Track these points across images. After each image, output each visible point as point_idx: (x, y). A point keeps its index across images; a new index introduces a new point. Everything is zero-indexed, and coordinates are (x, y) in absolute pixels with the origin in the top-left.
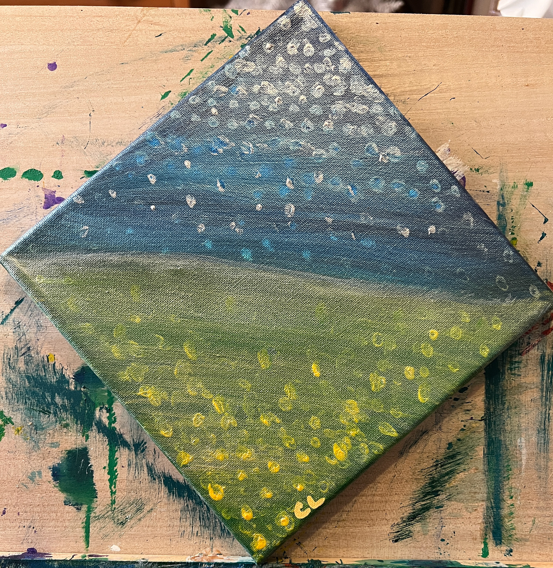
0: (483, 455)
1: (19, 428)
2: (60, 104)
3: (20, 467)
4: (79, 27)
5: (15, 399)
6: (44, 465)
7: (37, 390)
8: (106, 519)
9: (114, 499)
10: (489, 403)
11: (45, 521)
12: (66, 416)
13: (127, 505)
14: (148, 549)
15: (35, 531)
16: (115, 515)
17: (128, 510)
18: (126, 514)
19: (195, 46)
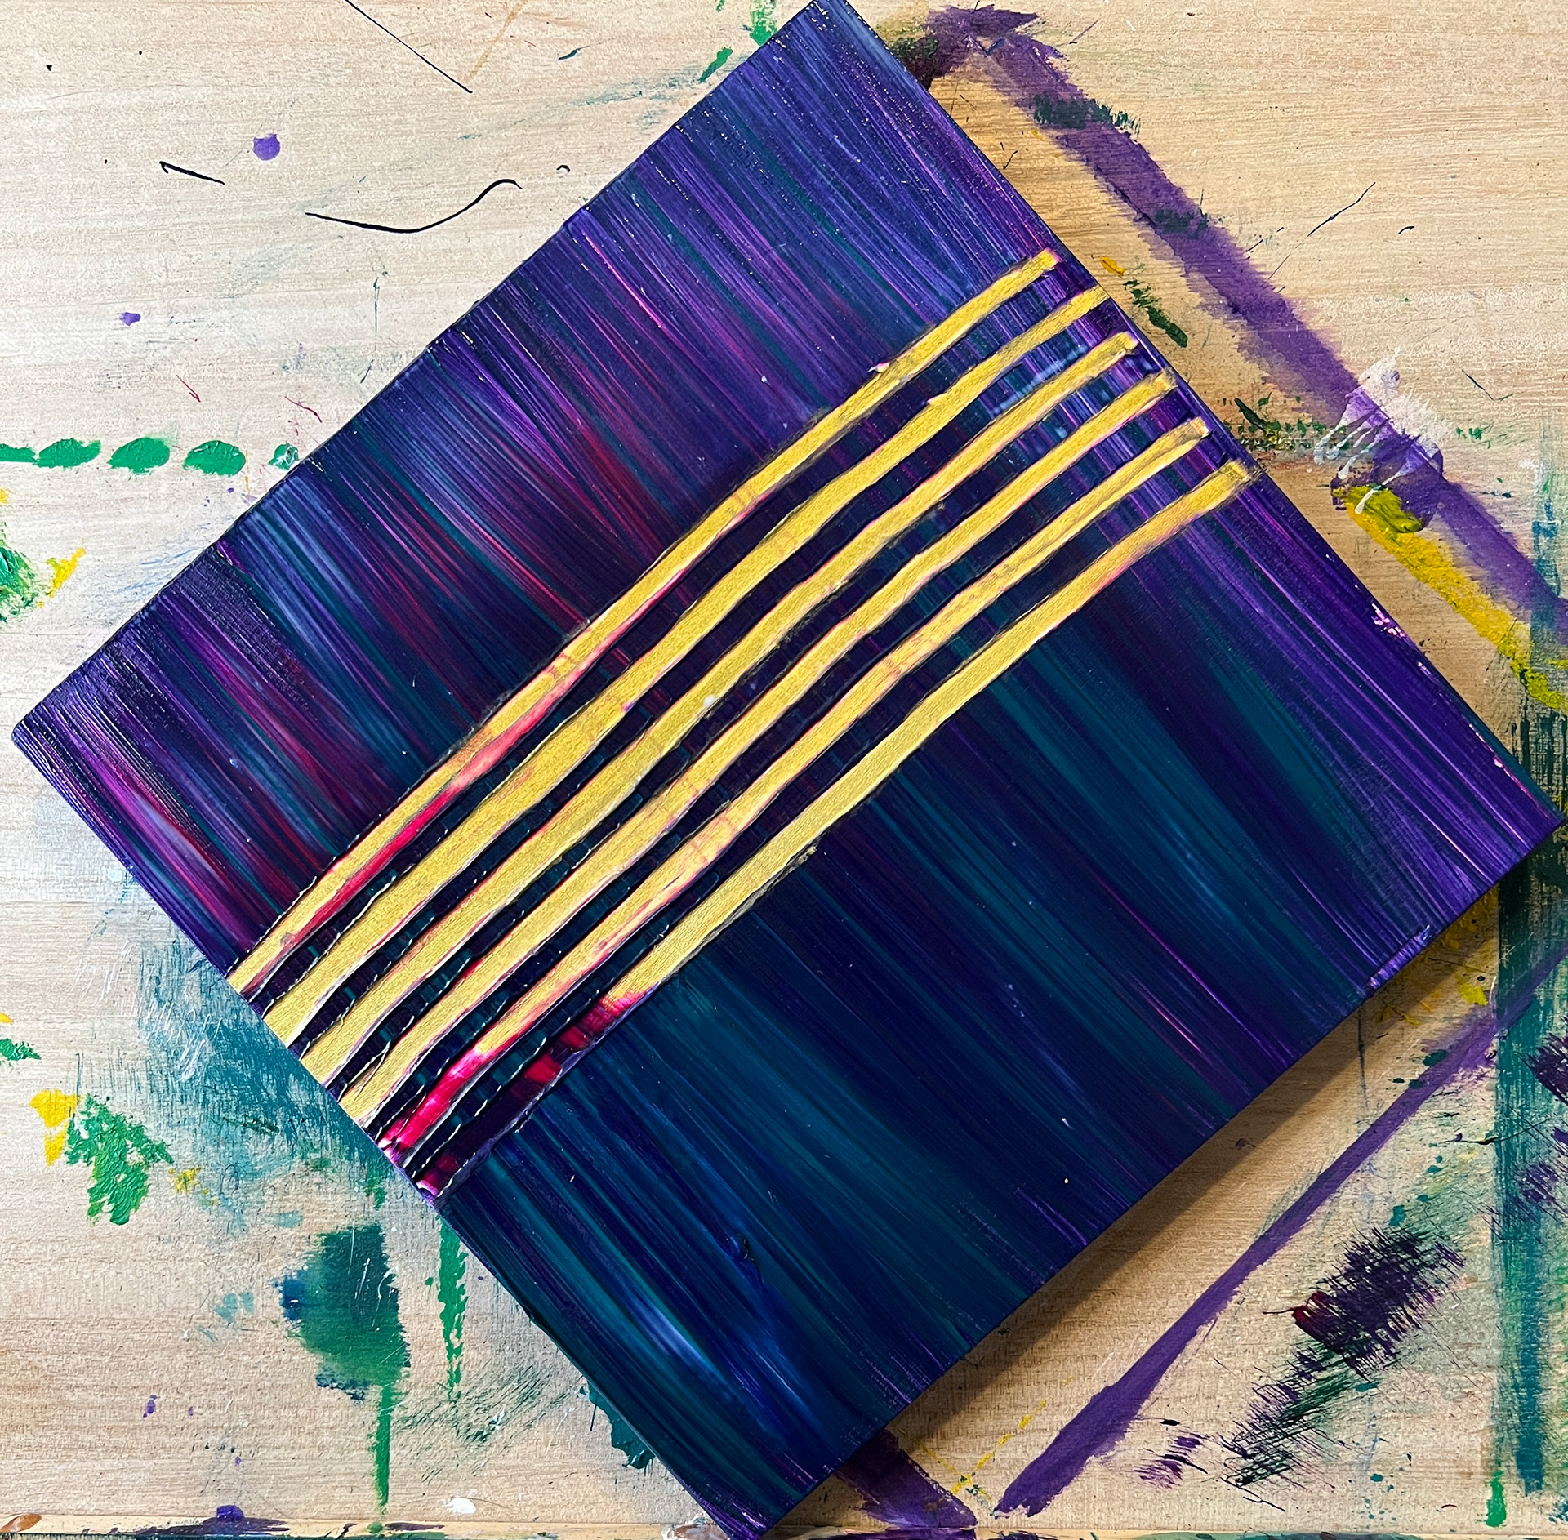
0: (1490, 1240)
1: (189, 1174)
2: (291, 253)
3: (192, 1280)
4: (342, 35)
5: (174, 1091)
6: (258, 1277)
7: (237, 1065)
8: (436, 1425)
9: (458, 1369)
10: (1508, 1093)
11: (264, 1431)
12: (318, 1139)
13: (494, 1386)
14: (555, 1506)
15: (238, 1460)
16: (460, 1413)
17: (497, 1400)
18: (492, 1411)
19: (671, 85)
